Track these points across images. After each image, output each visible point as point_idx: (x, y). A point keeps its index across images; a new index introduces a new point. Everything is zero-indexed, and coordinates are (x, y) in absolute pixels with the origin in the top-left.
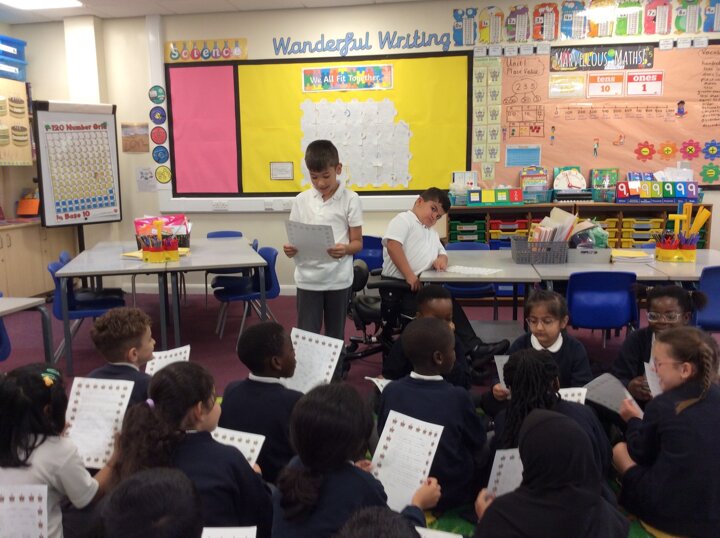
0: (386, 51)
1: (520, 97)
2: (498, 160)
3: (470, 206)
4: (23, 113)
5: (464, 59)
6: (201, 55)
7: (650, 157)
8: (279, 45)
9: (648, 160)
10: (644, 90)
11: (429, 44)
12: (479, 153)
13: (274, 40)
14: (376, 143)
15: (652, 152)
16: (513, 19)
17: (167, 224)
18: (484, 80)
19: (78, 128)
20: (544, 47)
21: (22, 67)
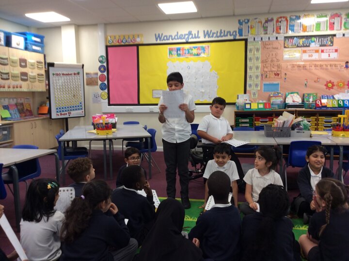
0: (207, 39)
1: (270, 60)
2: (259, 89)
3: (245, 110)
4: (42, 68)
5: (243, 42)
6: (122, 41)
7: (332, 88)
8: (158, 37)
9: (331, 89)
10: (329, 56)
11: (227, 35)
12: (250, 86)
13: (156, 35)
14: (201, 81)
15: (333, 85)
16: (266, 24)
17: (107, 118)
18: (253, 52)
19: (67, 75)
20: (281, 37)
21: (42, 47)
